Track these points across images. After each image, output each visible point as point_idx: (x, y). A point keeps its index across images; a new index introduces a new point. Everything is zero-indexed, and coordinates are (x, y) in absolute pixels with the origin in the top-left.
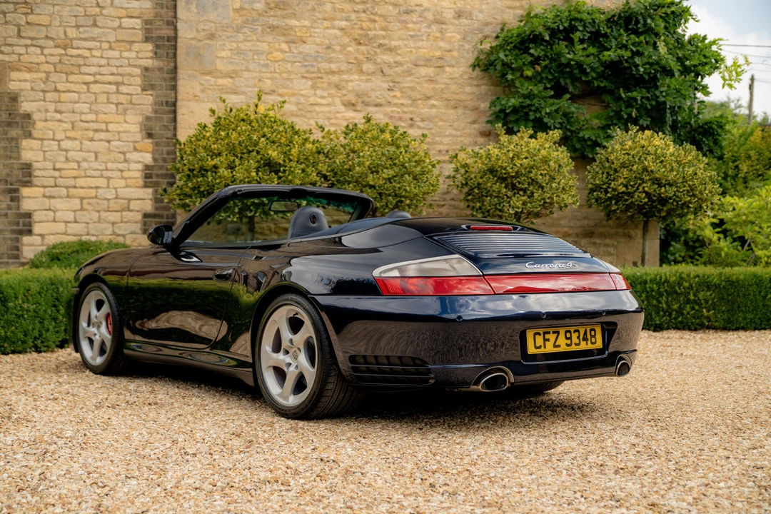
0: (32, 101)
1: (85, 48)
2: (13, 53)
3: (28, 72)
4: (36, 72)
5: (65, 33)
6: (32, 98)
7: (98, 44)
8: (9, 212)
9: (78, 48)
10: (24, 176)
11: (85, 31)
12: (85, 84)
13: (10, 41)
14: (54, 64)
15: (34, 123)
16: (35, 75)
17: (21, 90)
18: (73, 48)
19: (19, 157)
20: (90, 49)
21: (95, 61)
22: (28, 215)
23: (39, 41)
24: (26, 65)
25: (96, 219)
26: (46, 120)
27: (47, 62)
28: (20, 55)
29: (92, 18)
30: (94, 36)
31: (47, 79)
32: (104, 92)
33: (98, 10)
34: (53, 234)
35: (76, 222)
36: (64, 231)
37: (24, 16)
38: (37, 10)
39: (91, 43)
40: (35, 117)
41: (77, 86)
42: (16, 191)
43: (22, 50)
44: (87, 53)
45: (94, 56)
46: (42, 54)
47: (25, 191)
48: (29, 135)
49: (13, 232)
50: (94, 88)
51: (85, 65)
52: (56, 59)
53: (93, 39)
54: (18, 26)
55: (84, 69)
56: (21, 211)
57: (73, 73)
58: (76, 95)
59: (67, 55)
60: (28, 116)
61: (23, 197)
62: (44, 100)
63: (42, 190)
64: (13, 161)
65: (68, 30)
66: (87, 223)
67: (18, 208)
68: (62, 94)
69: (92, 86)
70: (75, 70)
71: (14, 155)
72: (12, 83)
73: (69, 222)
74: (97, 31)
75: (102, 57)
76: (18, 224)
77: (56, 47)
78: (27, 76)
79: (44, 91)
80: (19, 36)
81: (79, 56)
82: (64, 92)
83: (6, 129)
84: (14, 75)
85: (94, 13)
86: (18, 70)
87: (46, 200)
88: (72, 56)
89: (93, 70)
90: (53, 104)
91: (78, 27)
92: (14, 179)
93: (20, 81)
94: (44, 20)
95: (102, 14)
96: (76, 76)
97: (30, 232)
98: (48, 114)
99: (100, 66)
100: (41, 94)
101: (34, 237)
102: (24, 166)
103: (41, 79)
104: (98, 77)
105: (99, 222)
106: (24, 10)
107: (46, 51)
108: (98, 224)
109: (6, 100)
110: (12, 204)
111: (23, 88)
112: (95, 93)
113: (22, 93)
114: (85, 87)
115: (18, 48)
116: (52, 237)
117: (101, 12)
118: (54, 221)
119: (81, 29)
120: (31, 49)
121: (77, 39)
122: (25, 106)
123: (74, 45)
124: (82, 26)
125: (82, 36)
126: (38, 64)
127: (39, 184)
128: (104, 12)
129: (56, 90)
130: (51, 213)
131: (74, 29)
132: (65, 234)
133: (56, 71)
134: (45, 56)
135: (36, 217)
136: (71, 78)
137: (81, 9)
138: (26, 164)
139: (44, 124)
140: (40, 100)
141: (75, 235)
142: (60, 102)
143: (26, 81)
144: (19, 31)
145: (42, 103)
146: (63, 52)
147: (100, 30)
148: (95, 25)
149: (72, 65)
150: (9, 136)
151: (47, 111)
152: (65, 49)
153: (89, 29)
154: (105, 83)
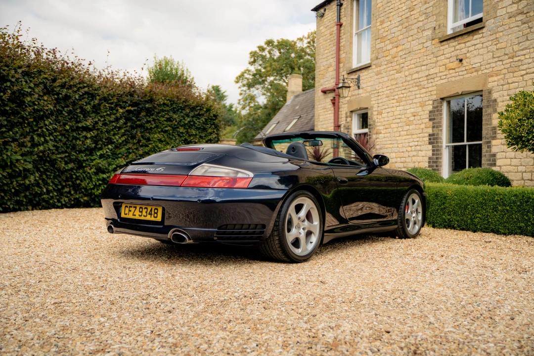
0: (497, 92)
1: (522, 55)
2: (490, 68)
3: (496, 76)
4: (500, 75)
5: (513, 49)
6: (498, 90)
7: (528, 50)
8: (487, 154)
9: (519, 56)
10: (493, 134)
11: (522, 45)
12: (522, 76)
13: (489, 61)
14: (507, 68)
15: (498, 104)
16: (499, 77)
17: (493, 87)
18: (517, 57)
19: (491, 124)
20: (524, 55)
21: (526, 61)
22: (494, 155)
23: (501, 58)
24: (495, 73)
25: (525, 156)
26: (503, 101)
27: (505, 68)
28: (493, 67)
29: (525, 36)
30: (527, 46)
31: (504, 78)
32: (530, 79)
33: (529, 30)
34: (505, 166)
35: (515, 158)
36: (509, 163)
37: (495, 46)
38: (501, 41)
39: (524, 51)
40: (498, 100)
41: (518, 78)
42: (490, 142)
43: (493, 65)
44: (522, 58)
45: (526, 59)
46: (503, 64)
47: (494, 142)
48: (495, 111)
49: (488, 164)
50: (526, 77)
51: (522, 65)
52: (508, 66)
53: (526, 48)
54: (493, 52)
55: (522, 68)
56: (492, 153)
57: (516, 71)
58: (517, 84)
59: (513, 61)
60: (495, 100)
61: (493, 146)
62: (503, 90)
63: (500, 141)
64: (489, 126)
65: (514, 47)
66: (521, 159)
67: (490, 152)
68: (511, 85)
69: (525, 76)
70: (516, 69)
71: (489, 123)
72: (490, 84)
73: (512, 158)
74: (528, 43)
75: (530, 58)
76: (490, 160)
77: (509, 58)
78: (495, 78)
79: (502, 85)
80: (494, 58)
81: (519, 60)
82: (512, 83)
83: (486, 109)
84: (490, 79)
85: (527, 33)
86: (492, 76)
87: (502, 146)
88: (516, 62)
89: (525, 67)
90: (506, 91)
91: (519, 43)
92: (489, 136)
93: (493, 82)
94: (503, 45)
95: (531, 32)
96: (517, 73)
97: (495, 165)
98: (504, 98)
99: (529, 64)
100: (501, 87)
101: (497, 167)
102: (493, 129)
103: (502, 79)
104: (528, 70)
105: (527, 158)
106: (495, 43)
107: (504, 62)
108: (526, 159)
109: (487, 93)
110: (488, 149)
111: (494, 85)
112: (526, 81)
113: (493, 88)
114: (521, 78)
115: (492, 64)
116: (504, 167)
117: (530, 31)
118: (506, 158)
119: (520, 45)
120: (498, 63)
121: (518, 51)
122: (495, 95)
123: (517, 55)
124: (521, 42)
125: (521, 48)
126: (501, 70)
127: (499, 138)
128: (532, 30)
129: (508, 83)
130: (504, 154)
131: (517, 46)
132: (510, 165)
133: (508, 73)
134: (504, 65)
135: (498, 156)
136: (516, 74)
137: (521, 33)
138: (494, 127)
139: (502, 103)
140: (501, 90)
141: (515, 166)
142: (510, 89)
143: (495, 81)
144: (493, 55)
145: (502, 92)
146: (512, 60)
147: (529, 42)
148: (527, 40)
149: (516, 66)
150: (487, 113)
151: (503, 96)
152: (513, 59)
153: (524, 43)
154: (532, 73)
